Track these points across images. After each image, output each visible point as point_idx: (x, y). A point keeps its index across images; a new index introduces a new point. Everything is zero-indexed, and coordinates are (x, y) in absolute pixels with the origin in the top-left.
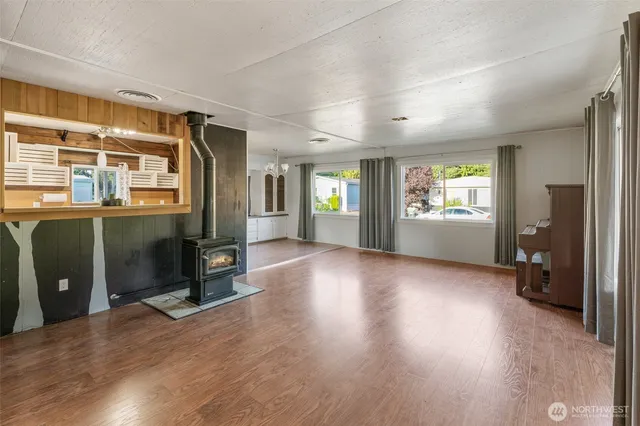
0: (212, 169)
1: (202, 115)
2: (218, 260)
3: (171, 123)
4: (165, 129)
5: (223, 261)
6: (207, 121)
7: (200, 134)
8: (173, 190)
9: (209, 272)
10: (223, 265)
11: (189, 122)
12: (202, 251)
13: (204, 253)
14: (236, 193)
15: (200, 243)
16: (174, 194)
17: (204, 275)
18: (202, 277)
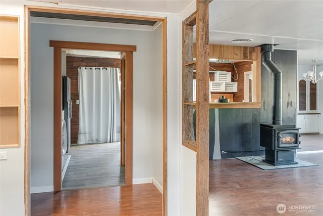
0: (280, 80)
1: (271, 45)
2: (286, 139)
3: (250, 52)
4: (247, 57)
5: (289, 140)
6: (273, 48)
7: (269, 58)
8: (233, 93)
9: (281, 146)
10: (288, 143)
11: (261, 51)
12: (277, 132)
13: (278, 133)
14: (289, 95)
15: (275, 127)
16: (234, 96)
17: (278, 147)
18: (276, 148)
